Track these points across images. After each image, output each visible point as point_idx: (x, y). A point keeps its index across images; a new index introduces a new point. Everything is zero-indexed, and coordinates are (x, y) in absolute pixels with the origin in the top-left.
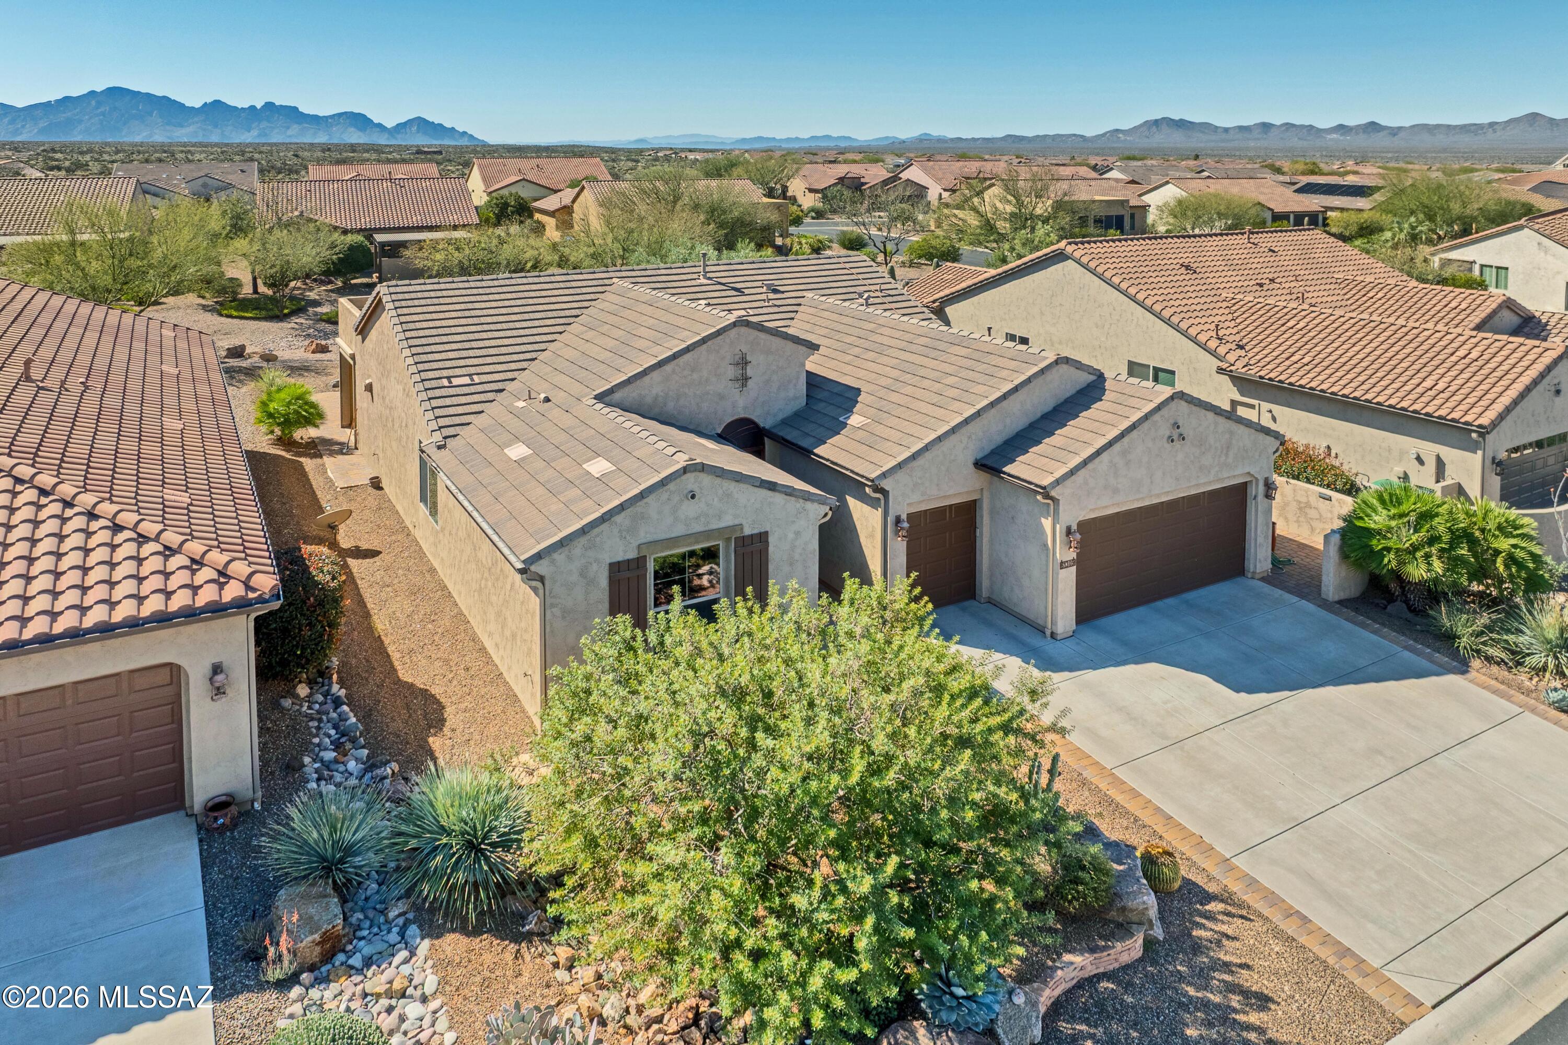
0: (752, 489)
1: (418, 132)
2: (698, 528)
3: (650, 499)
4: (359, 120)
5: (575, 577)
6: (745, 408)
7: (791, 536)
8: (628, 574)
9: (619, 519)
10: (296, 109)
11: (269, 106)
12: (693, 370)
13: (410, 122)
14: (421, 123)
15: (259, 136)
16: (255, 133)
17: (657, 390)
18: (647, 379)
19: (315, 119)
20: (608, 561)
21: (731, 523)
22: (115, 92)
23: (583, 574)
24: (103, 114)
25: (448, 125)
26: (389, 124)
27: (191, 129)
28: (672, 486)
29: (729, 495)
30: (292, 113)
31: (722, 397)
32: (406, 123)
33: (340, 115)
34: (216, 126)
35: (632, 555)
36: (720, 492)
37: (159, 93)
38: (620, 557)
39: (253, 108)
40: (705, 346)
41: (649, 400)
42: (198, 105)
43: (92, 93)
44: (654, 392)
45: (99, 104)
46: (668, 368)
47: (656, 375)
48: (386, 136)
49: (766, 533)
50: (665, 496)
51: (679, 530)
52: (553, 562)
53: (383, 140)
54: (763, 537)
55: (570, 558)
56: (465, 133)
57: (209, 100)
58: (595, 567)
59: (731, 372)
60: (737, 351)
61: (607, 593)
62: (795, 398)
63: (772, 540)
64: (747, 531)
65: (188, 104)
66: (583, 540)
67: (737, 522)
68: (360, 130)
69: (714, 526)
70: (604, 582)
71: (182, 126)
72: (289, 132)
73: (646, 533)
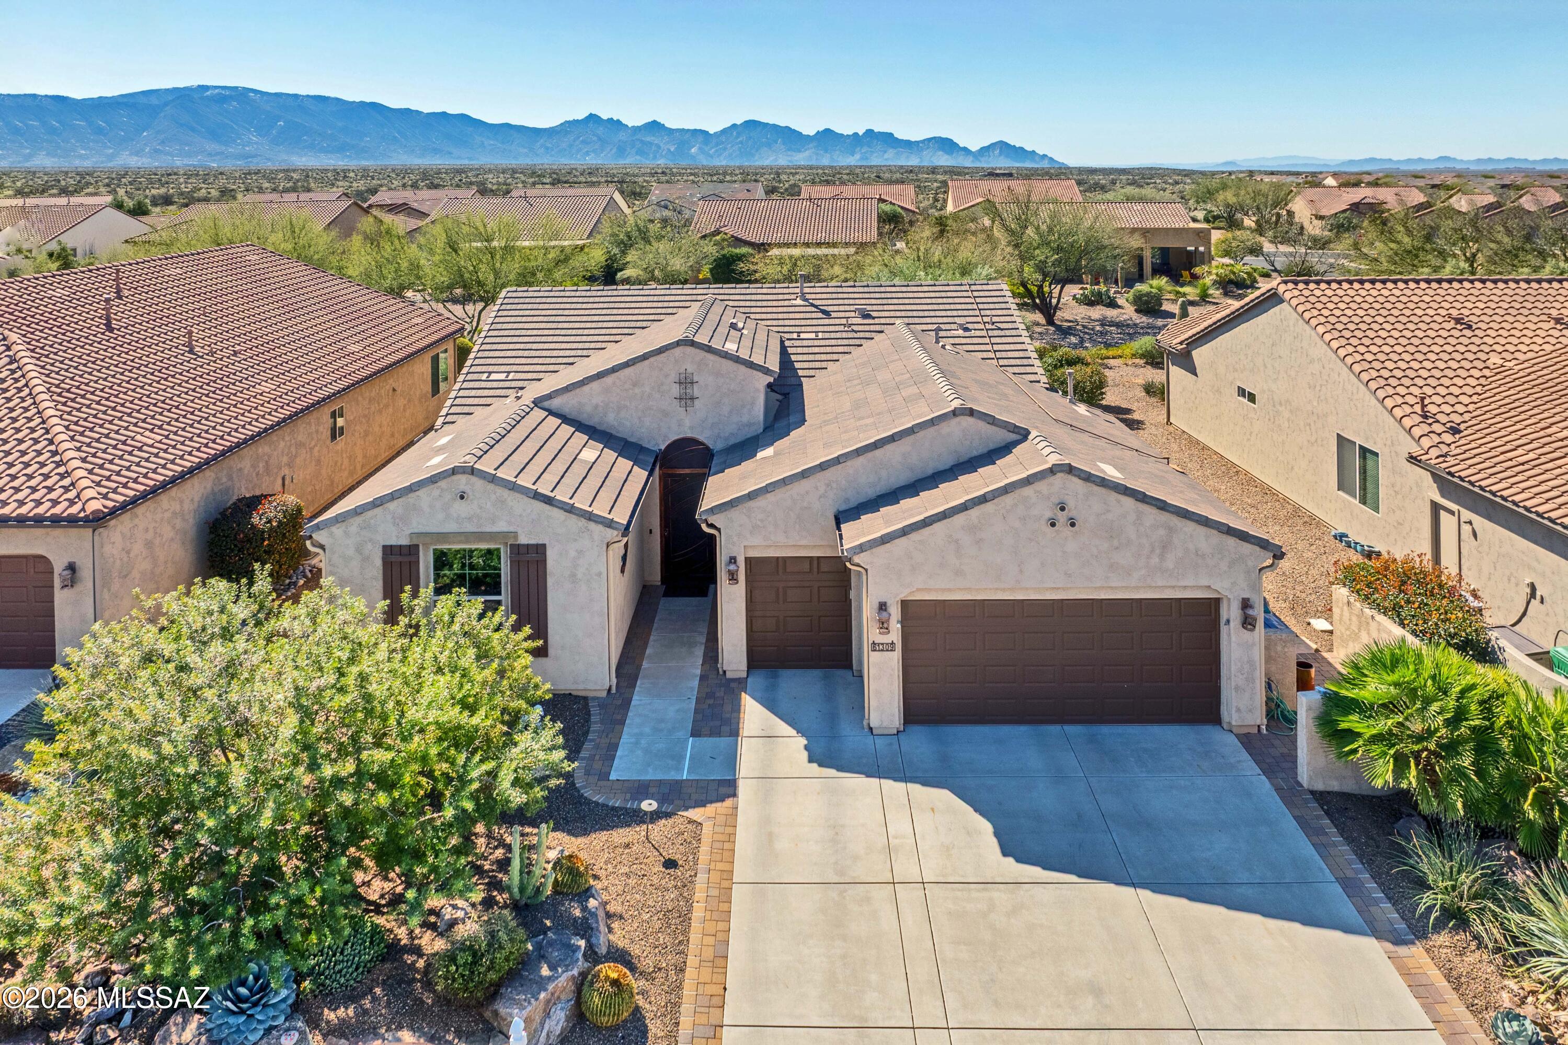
0: (526, 499)
1: (1000, 154)
2: (470, 528)
3: (422, 493)
4: (947, 145)
5: (351, 552)
6: (691, 428)
7: (573, 554)
8: (400, 559)
9: (392, 506)
10: (891, 135)
11: (869, 132)
12: (635, 385)
13: (993, 146)
14: (1003, 147)
15: (861, 159)
16: (857, 156)
17: (597, 400)
18: (586, 389)
19: (908, 144)
20: (383, 543)
21: (505, 530)
22: (751, 124)
23: (359, 550)
24: (741, 142)
25: (1029, 148)
26: (974, 148)
27: (807, 153)
28: (443, 484)
29: (503, 502)
30: (888, 139)
31: (666, 414)
32: (989, 147)
33: (929, 140)
34: (826, 151)
35: (404, 542)
36: (493, 497)
37: (782, 124)
38: (393, 542)
39: (856, 134)
40: (647, 362)
41: (589, 409)
42: (812, 133)
43: (734, 125)
44: (594, 401)
45: (739, 134)
46: (609, 380)
47: (595, 385)
48: (971, 158)
49: (544, 546)
50: (436, 493)
51: (451, 527)
52: (331, 534)
53: (968, 163)
54: (540, 550)
55: (346, 534)
56: (1045, 156)
57: (821, 129)
58: (369, 546)
59: (676, 390)
60: (682, 370)
61: (381, 572)
62: (750, 425)
63: (549, 553)
64: (523, 540)
65: (805, 132)
66: (358, 520)
67: (512, 529)
68: (947, 153)
69: (488, 530)
70: (378, 562)
71: (800, 151)
72: (886, 156)
73: (419, 524)
